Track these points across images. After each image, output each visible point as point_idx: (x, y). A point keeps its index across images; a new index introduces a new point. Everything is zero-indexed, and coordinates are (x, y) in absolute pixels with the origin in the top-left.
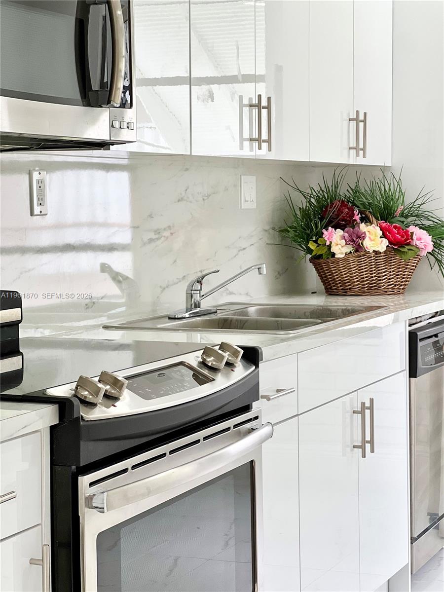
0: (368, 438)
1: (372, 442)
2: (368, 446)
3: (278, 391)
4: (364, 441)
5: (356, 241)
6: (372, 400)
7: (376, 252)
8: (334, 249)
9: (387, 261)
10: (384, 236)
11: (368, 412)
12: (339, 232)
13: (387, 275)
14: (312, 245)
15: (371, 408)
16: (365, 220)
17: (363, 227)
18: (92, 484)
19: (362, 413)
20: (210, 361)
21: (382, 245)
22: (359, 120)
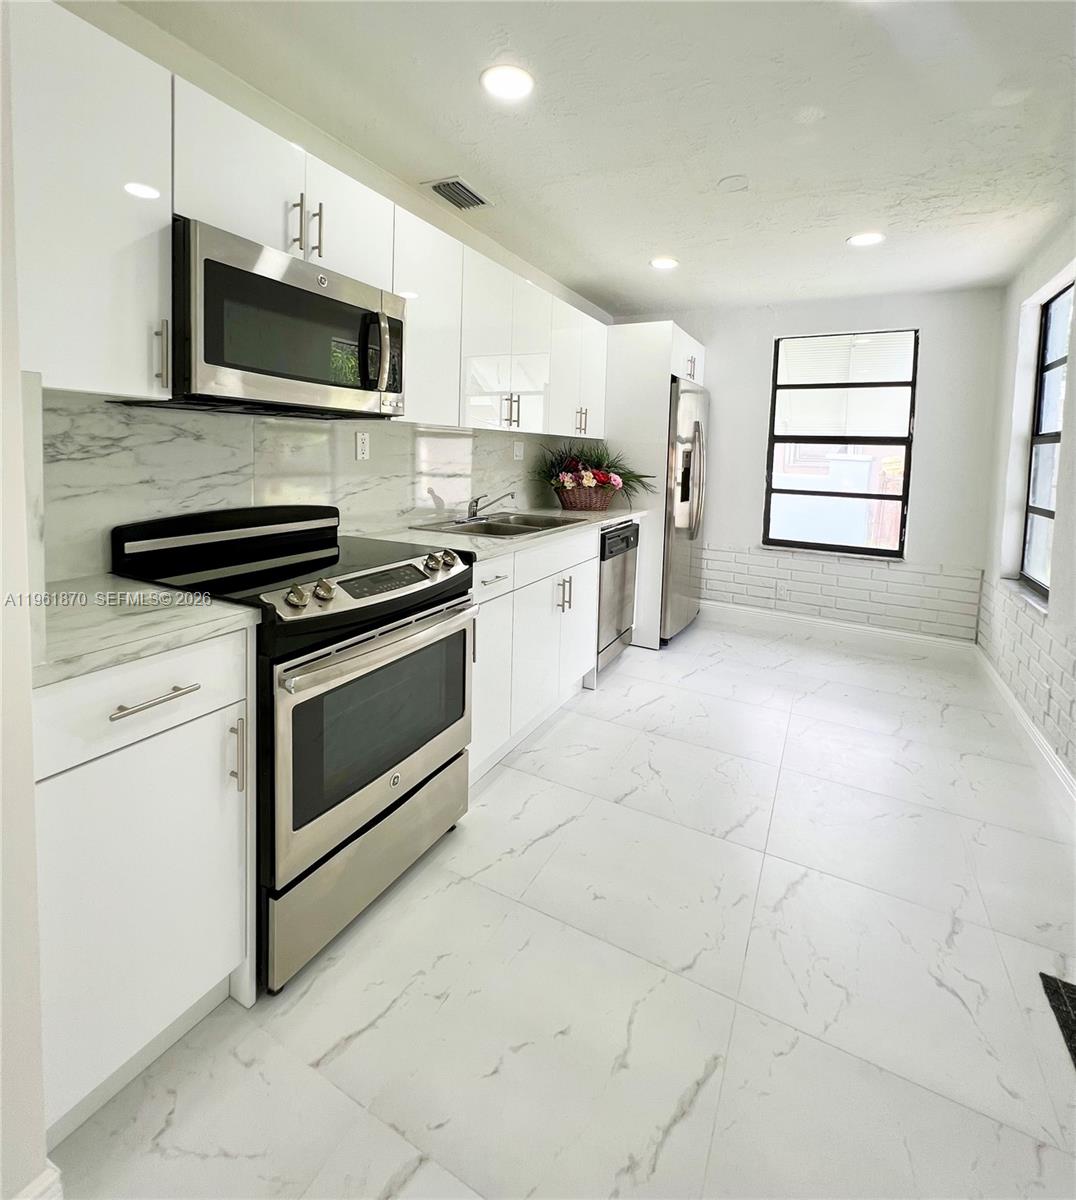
0: (567, 599)
1: (569, 602)
2: (567, 605)
3: (497, 577)
4: (564, 601)
5: (578, 480)
6: (571, 578)
7: (590, 487)
8: (566, 484)
9: (596, 492)
10: (594, 478)
11: (567, 585)
12: (570, 475)
13: (595, 499)
14: (553, 482)
15: (570, 582)
16: (586, 469)
17: (583, 472)
18: (285, 671)
19: (564, 585)
20: (432, 564)
21: (593, 483)
22: (583, 413)
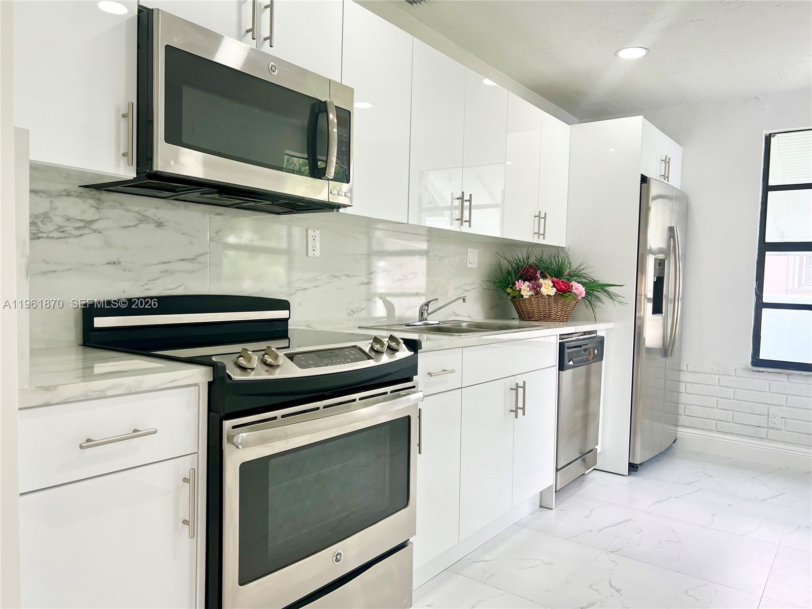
0: (520, 405)
1: (523, 409)
2: (520, 412)
3: (443, 371)
4: (517, 408)
5: (536, 289)
6: (524, 383)
7: (549, 296)
8: (523, 293)
9: (556, 301)
10: (554, 286)
11: (521, 390)
12: (527, 283)
13: (556, 309)
14: (509, 290)
15: (524, 387)
16: (544, 277)
17: (541, 281)
18: (234, 427)
19: (516, 390)
20: (377, 347)
21: (552, 291)
22: (540, 217)
